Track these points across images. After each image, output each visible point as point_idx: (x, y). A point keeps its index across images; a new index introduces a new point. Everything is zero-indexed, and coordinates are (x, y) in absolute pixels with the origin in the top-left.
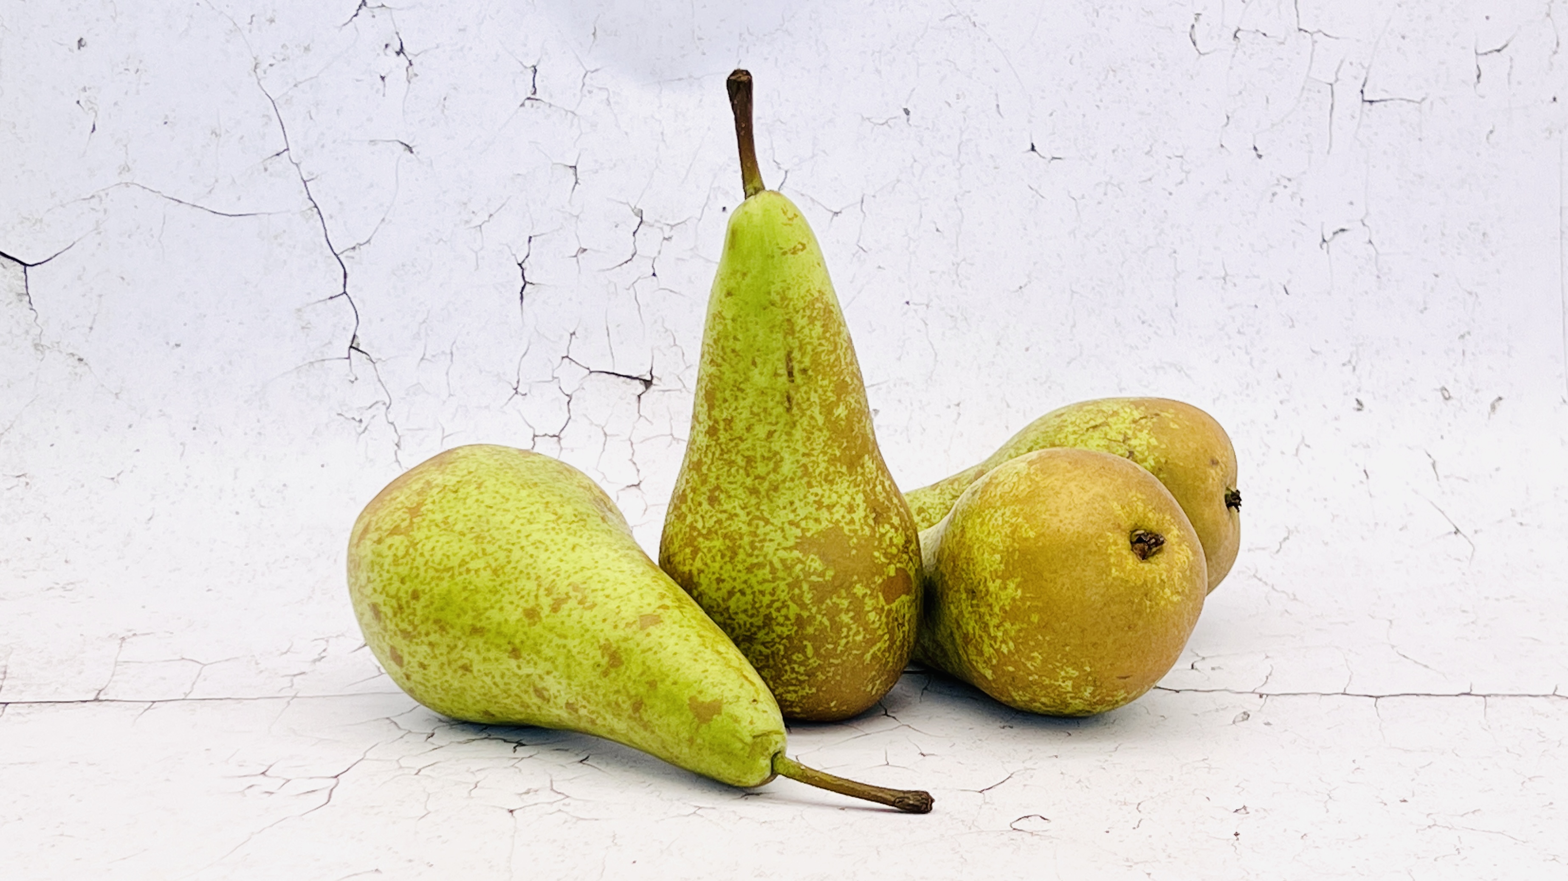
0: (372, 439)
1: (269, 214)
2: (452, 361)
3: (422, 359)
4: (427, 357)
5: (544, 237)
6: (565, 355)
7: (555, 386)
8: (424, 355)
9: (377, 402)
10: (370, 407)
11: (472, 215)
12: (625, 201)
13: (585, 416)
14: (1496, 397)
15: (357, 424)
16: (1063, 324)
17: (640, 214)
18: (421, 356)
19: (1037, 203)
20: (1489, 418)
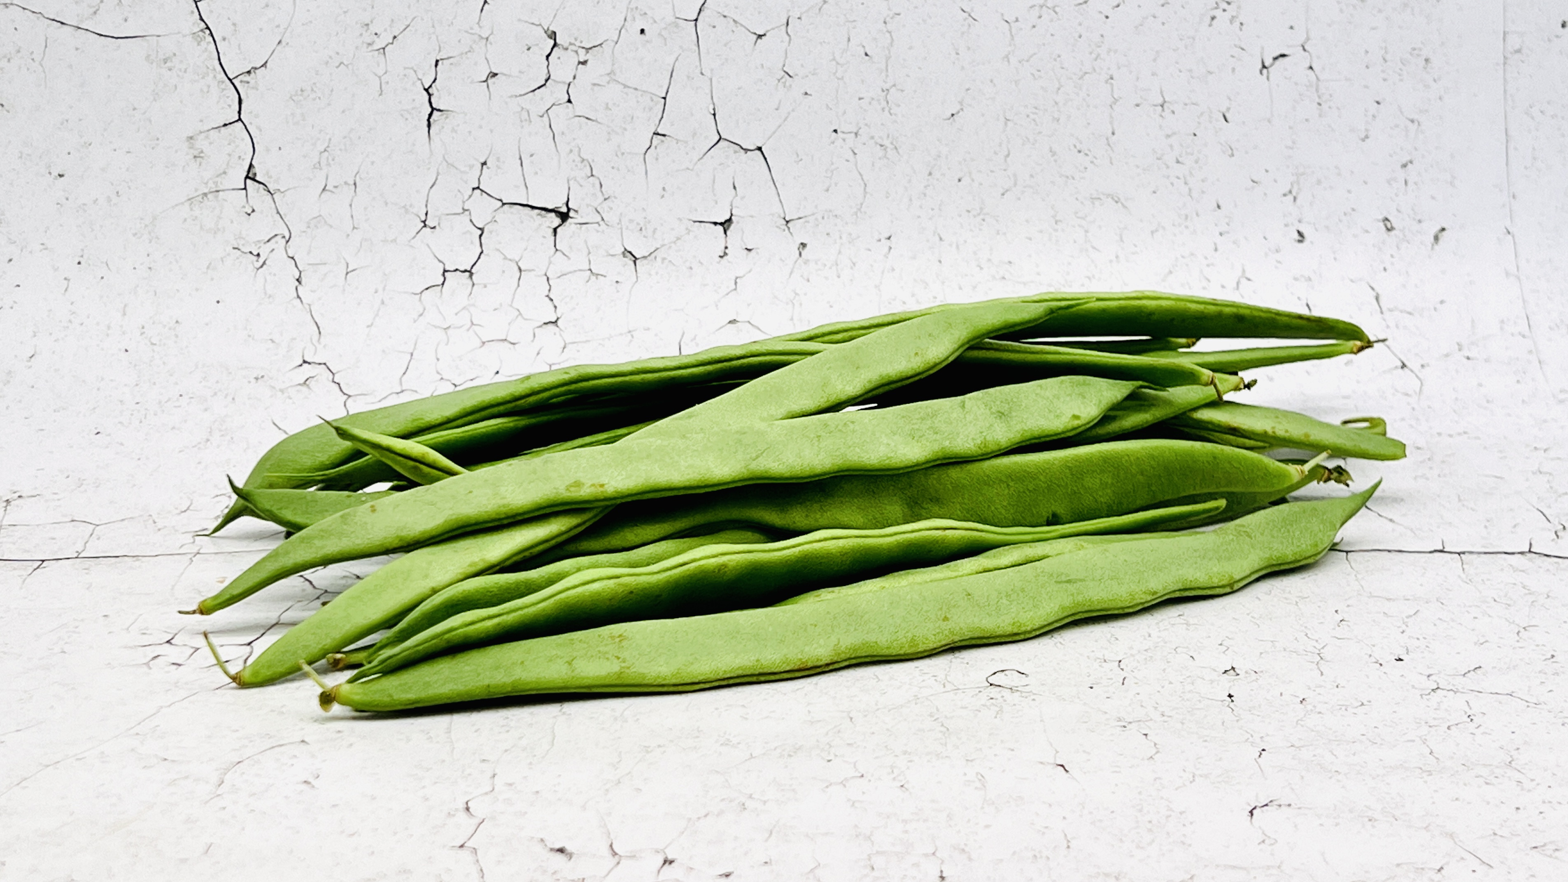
0: (270, 274)
1: (159, 36)
2: (355, 191)
3: (324, 189)
4: (327, 188)
5: (451, 60)
6: (476, 186)
7: (465, 218)
8: (326, 186)
9: (276, 235)
10: (268, 241)
11: (375, 36)
12: (538, 23)
13: (498, 250)
14: (1439, 228)
15: (255, 258)
16: (996, 153)
17: (553, 35)
18: (323, 187)
19: (969, 26)
20: (1432, 249)
